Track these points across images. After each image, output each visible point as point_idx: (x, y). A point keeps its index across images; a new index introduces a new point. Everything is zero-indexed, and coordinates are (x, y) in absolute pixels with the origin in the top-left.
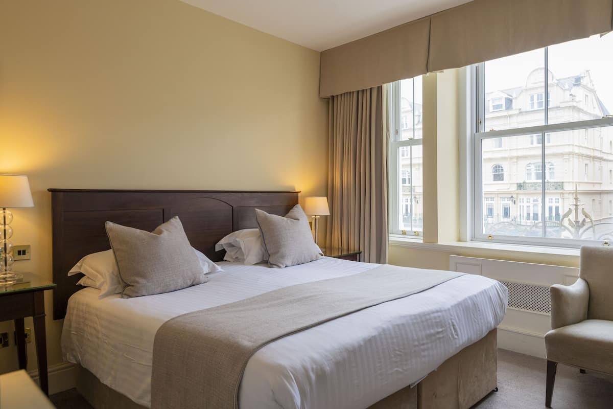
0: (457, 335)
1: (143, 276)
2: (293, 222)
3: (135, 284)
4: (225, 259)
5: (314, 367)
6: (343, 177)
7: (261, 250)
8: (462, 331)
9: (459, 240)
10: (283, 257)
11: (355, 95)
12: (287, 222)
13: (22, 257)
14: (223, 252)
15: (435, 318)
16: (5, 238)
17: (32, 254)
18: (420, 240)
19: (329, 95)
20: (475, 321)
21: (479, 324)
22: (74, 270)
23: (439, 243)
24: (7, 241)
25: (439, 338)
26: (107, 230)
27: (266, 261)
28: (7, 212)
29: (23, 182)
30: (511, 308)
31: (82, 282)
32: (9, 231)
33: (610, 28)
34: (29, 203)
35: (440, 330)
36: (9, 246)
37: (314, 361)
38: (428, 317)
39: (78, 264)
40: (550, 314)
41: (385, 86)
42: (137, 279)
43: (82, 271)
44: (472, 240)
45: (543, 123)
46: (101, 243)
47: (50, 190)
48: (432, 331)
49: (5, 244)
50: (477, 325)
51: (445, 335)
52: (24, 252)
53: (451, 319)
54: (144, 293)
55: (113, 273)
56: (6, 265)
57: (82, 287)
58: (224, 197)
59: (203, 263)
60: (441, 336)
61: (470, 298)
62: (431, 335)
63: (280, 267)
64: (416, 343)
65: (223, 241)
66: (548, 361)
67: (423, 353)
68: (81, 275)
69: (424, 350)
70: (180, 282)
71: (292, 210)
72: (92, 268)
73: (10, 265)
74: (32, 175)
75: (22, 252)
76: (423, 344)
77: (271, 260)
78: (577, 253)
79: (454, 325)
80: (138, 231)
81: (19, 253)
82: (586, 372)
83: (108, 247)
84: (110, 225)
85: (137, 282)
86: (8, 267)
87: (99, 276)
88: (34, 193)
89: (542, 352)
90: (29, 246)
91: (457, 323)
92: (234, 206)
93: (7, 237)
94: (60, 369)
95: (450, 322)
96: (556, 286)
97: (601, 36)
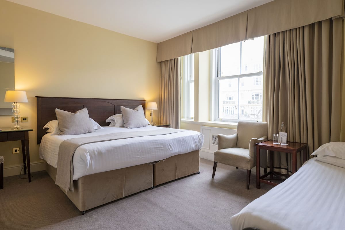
0: (172, 149)
1: (67, 128)
2: (135, 111)
3: (64, 131)
4: (110, 125)
5: (97, 150)
6: (165, 95)
7: (122, 122)
8: (175, 148)
9: (210, 121)
10: (129, 124)
11: (169, 61)
12: (133, 111)
13: (25, 121)
14: (110, 123)
15: (160, 142)
16: (17, 113)
17: (29, 120)
18: (193, 120)
19: (160, 61)
20: (183, 146)
21: (185, 146)
22: (45, 127)
23: (199, 121)
24: (18, 115)
25: (162, 149)
26: (56, 111)
27: (123, 126)
28: (18, 104)
29: (24, 93)
30: (213, 145)
31: (48, 131)
32: (18, 111)
33: (245, 39)
34: (27, 101)
35: (162, 146)
36: (18, 116)
37: (98, 148)
38: (156, 141)
39: (47, 124)
40: (217, 145)
41: (179, 58)
42: (65, 129)
43: (48, 127)
44: (215, 121)
45: (239, 74)
46: (54, 117)
47: (36, 97)
48: (158, 146)
49: (17, 115)
50: (185, 147)
51: (165, 148)
52: (26, 119)
53: (169, 143)
54: (67, 134)
55: (57, 127)
56: (17, 123)
57: (48, 133)
58: (111, 101)
59: (95, 125)
60: (163, 148)
61: (182, 137)
62: (157, 147)
63: (128, 128)
64: (149, 149)
65: (109, 119)
66: (214, 162)
67: (152, 153)
68: (48, 129)
69: (153, 152)
70: (83, 131)
71: (138, 107)
72: (51, 126)
73: (19, 123)
74: (27, 91)
75: (25, 119)
76: (153, 150)
77: (125, 125)
78: (237, 124)
79: (170, 146)
80: (67, 112)
81: (24, 119)
82: (239, 168)
83: (56, 119)
84: (57, 110)
85: (65, 130)
86: (18, 124)
87: (53, 128)
88: (28, 98)
89: (212, 158)
90: (28, 117)
91: (172, 145)
92: (115, 105)
93: (18, 113)
94: (40, 163)
95: (168, 144)
96: (220, 135)
97: (245, 41)
